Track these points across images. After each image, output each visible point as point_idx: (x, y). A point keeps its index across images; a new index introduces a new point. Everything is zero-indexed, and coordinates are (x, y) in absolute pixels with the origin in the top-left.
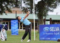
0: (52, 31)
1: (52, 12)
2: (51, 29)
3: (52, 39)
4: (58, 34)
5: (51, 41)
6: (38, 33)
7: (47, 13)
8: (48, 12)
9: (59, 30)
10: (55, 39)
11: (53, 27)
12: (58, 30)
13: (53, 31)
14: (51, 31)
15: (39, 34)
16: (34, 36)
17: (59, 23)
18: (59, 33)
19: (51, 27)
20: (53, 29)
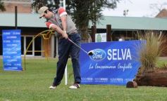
0: (114, 59)
1: (113, 8)
2: (109, 54)
4: (129, 67)
5: (109, 85)
7: (98, 12)
8: (102, 8)
9: (130, 56)
11: (115, 50)
12: (128, 56)
13: (116, 59)
14: (109, 59)
17: (130, 38)
18: (130, 64)
19: (110, 50)
20: (114, 54)
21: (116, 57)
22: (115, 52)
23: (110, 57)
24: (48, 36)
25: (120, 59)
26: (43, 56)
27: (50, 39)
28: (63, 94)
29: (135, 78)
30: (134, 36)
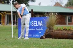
0: (34, 25)
1: (34, 2)
2: (32, 23)
3: (34, 35)
5: (32, 38)
6: (16, 28)
8: (29, 2)
9: (42, 24)
10: (37, 35)
13: (35, 26)
14: (32, 26)
15: (18, 29)
16: (11, 32)
19: (33, 21)
20: (35, 23)
21: (35, 24)
22: (35, 22)
23: (32, 25)
24: (4, 15)
25: (38, 26)
26: (2, 24)
27: (5, 16)
28: (11, 42)
29: (44, 34)
30: (44, 15)
